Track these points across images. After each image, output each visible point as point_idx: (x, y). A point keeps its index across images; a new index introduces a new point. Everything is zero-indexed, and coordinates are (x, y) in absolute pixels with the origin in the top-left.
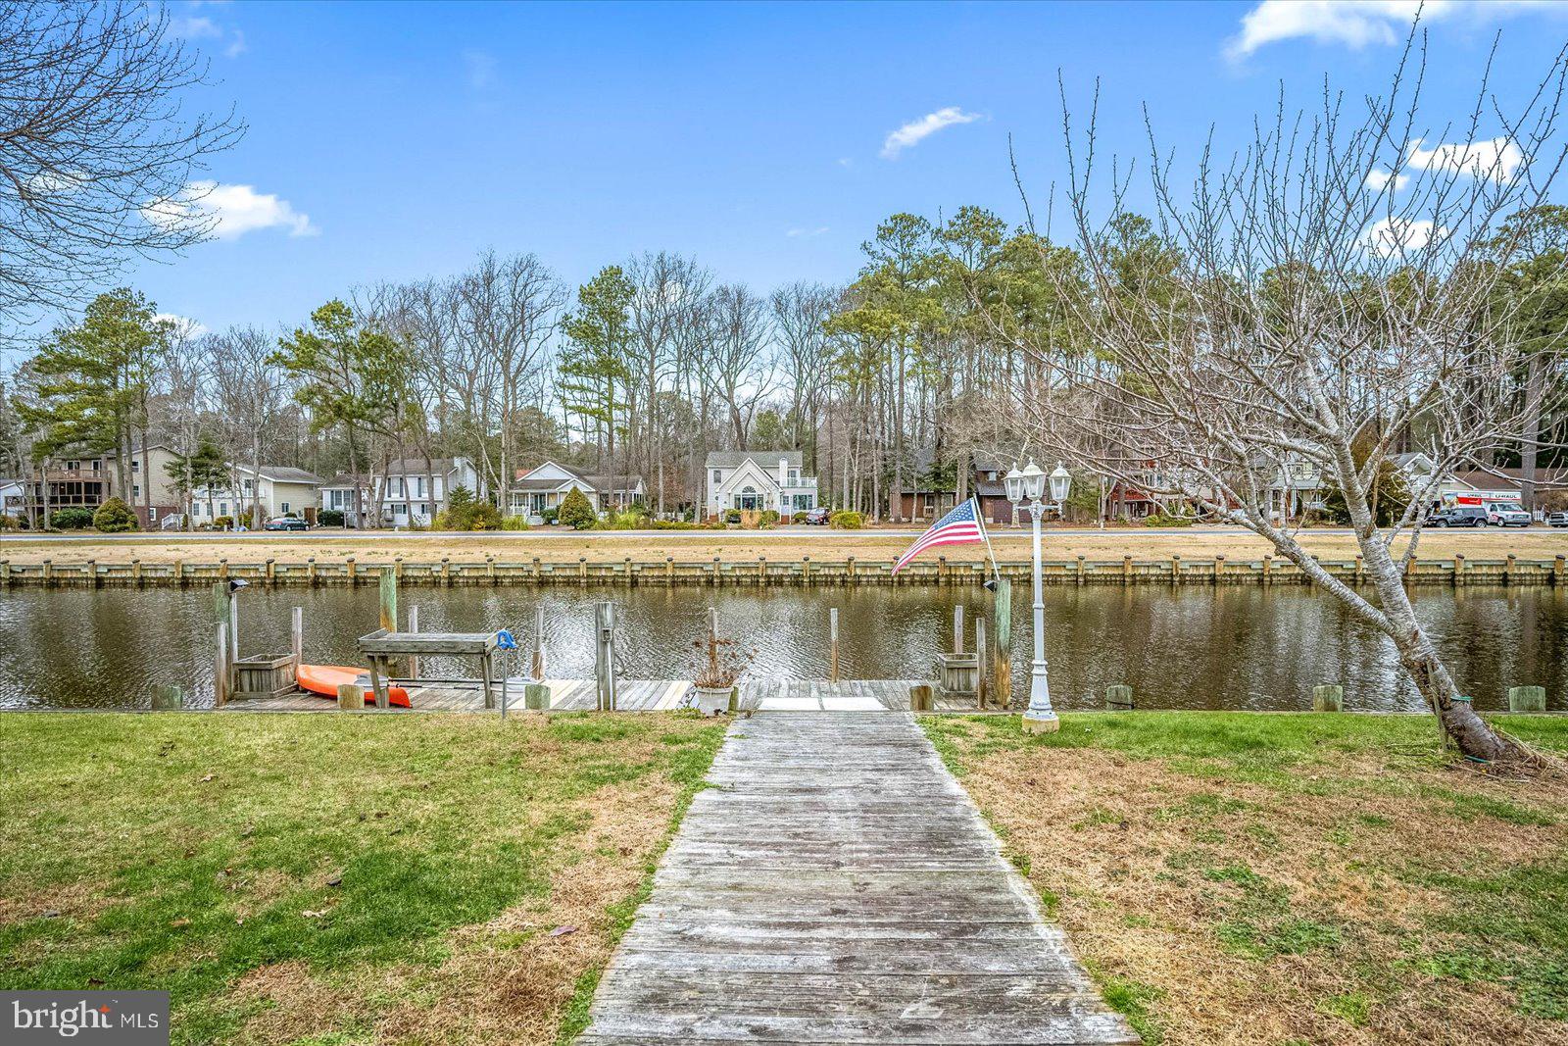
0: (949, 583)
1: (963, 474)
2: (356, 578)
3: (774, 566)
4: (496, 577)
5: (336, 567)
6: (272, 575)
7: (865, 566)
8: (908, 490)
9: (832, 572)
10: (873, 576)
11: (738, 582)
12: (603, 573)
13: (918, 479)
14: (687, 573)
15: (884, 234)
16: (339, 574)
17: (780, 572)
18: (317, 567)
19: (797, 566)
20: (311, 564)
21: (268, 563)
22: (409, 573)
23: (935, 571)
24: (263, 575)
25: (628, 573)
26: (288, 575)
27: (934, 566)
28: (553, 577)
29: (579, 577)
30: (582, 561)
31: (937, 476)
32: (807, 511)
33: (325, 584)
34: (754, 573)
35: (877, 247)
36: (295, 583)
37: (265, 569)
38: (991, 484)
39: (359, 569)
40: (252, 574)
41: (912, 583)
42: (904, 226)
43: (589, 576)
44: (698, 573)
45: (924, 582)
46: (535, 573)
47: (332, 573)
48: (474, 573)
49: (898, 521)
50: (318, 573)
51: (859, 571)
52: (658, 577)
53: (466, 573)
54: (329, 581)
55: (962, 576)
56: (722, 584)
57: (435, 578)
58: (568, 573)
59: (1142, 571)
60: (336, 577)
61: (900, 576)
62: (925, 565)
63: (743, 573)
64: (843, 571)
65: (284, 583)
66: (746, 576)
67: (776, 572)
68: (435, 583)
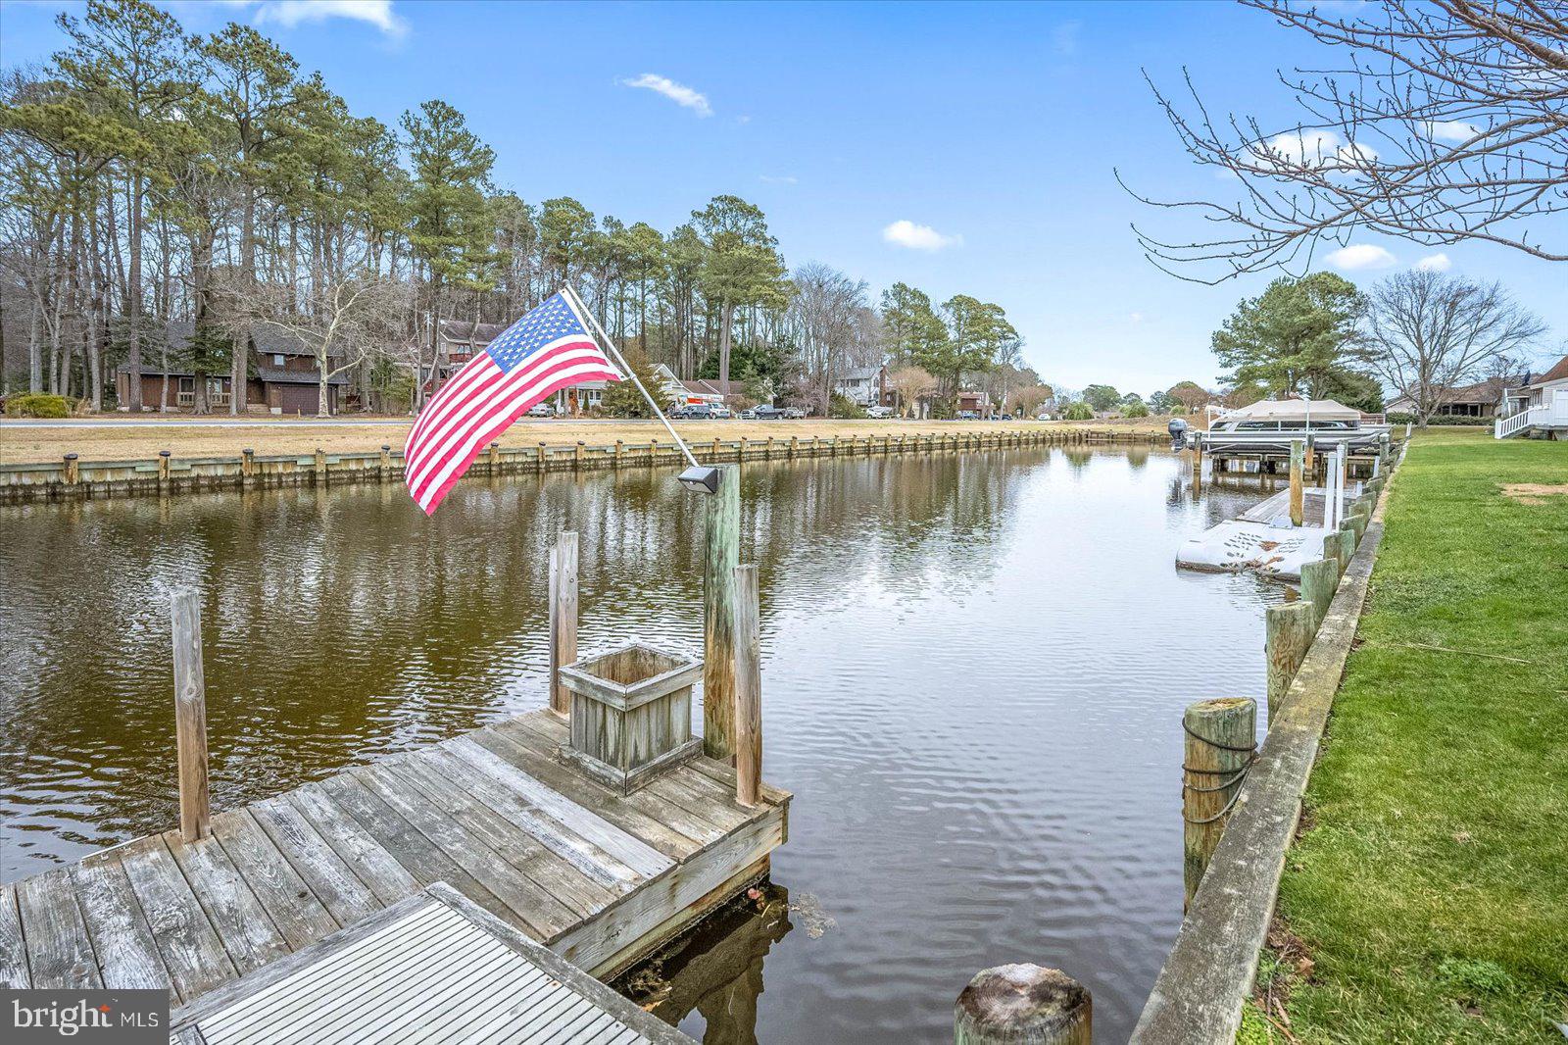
0: (259, 487)
1: (240, 354)
7: (102, 467)
8: (151, 369)
9: (27, 480)
10: (120, 483)
13: (169, 356)
23: (236, 470)
27: (234, 463)
31: (199, 353)
38: (279, 368)
41: (196, 489)
45: (216, 486)
49: (136, 410)
55: (280, 476)
59: (509, 459)
61: (172, 481)
62: (218, 462)
64: (52, 478)
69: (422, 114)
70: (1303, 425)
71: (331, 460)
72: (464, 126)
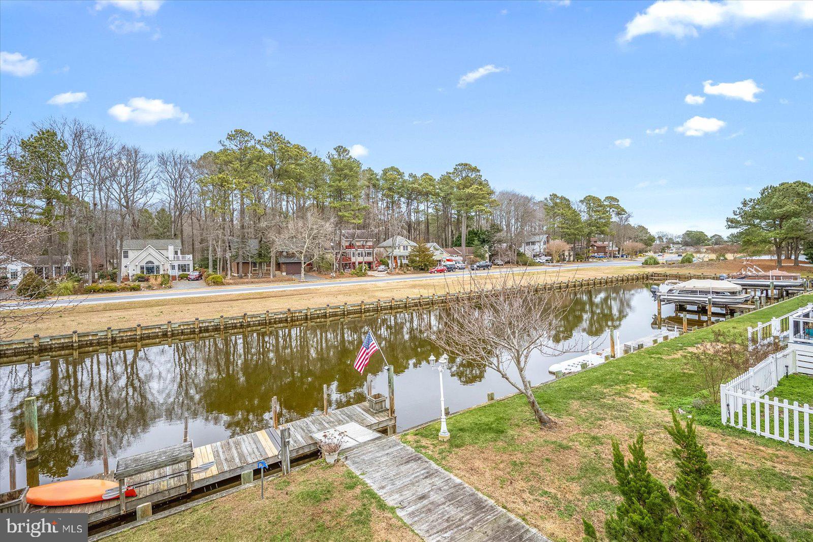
3: (204, 322)
7: (252, 316)
8: (245, 262)
9: (235, 321)
10: (256, 321)
11: (182, 332)
12: (90, 338)
13: (251, 257)
14: (150, 331)
15: (230, 137)
17: (207, 324)
19: (216, 321)
23: (286, 315)
25: (110, 336)
28: (51, 344)
31: (260, 255)
32: (187, 273)
34: (192, 326)
35: (227, 143)
41: (275, 323)
42: (240, 134)
43: (79, 341)
44: (157, 330)
45: (281, 321)
49: (241, 277)
51: (249, 320)
52: (130, 335)
55: (297, 316)
56: (173, 335)
61: (269, 320)
62: (281, 313)
63: (185, 327)
64: (241, 320)
66: (187, 329)
67: (204, 325)
69: (334, 152)
70: (709, 292)
71: (312, 311)
72: (350, 154)
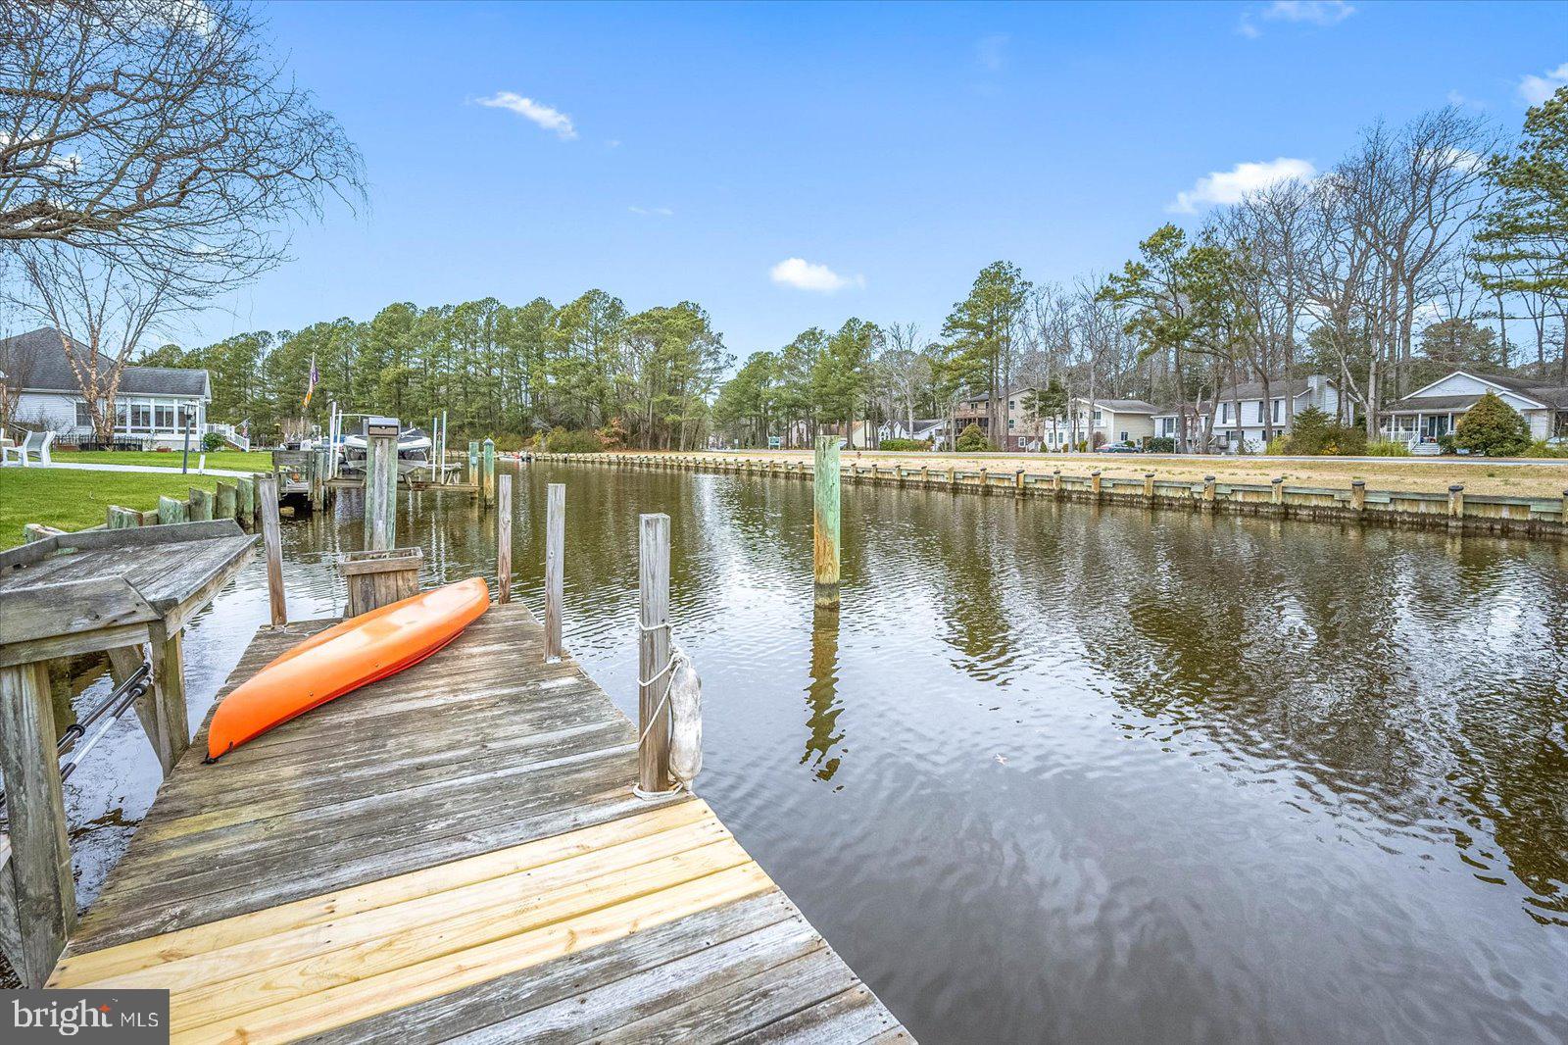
2: (1101, 494)
4: (1286, 506)
5: (1081, 481)
6: (1021, 486)
12: (1504, 513)
16: (1084, 489)
18: (1062, 480)
20: (1056, 476)
21: (1018, 473)
22: (1163, 492)
24: (1015, 485)
26: (1037, 486)
28: (1392, 513)
29: (1447, 517)
30: (1454, 490)
33: (1070, 499)
36: (1042, 495)
37: (1014, 479)
39: (1105, 484)
40: (1006, 484)
46: (1354, 504)
47: (1077, 487)
48: (1253, 499)
50: (1064, 486)
53: (1240, 498)
54: (1074, 496)
57: (1196, 501)
58: (1423, 508)
60: (1081, 492)
65: (1032, 495)
68: (1195, 507)
